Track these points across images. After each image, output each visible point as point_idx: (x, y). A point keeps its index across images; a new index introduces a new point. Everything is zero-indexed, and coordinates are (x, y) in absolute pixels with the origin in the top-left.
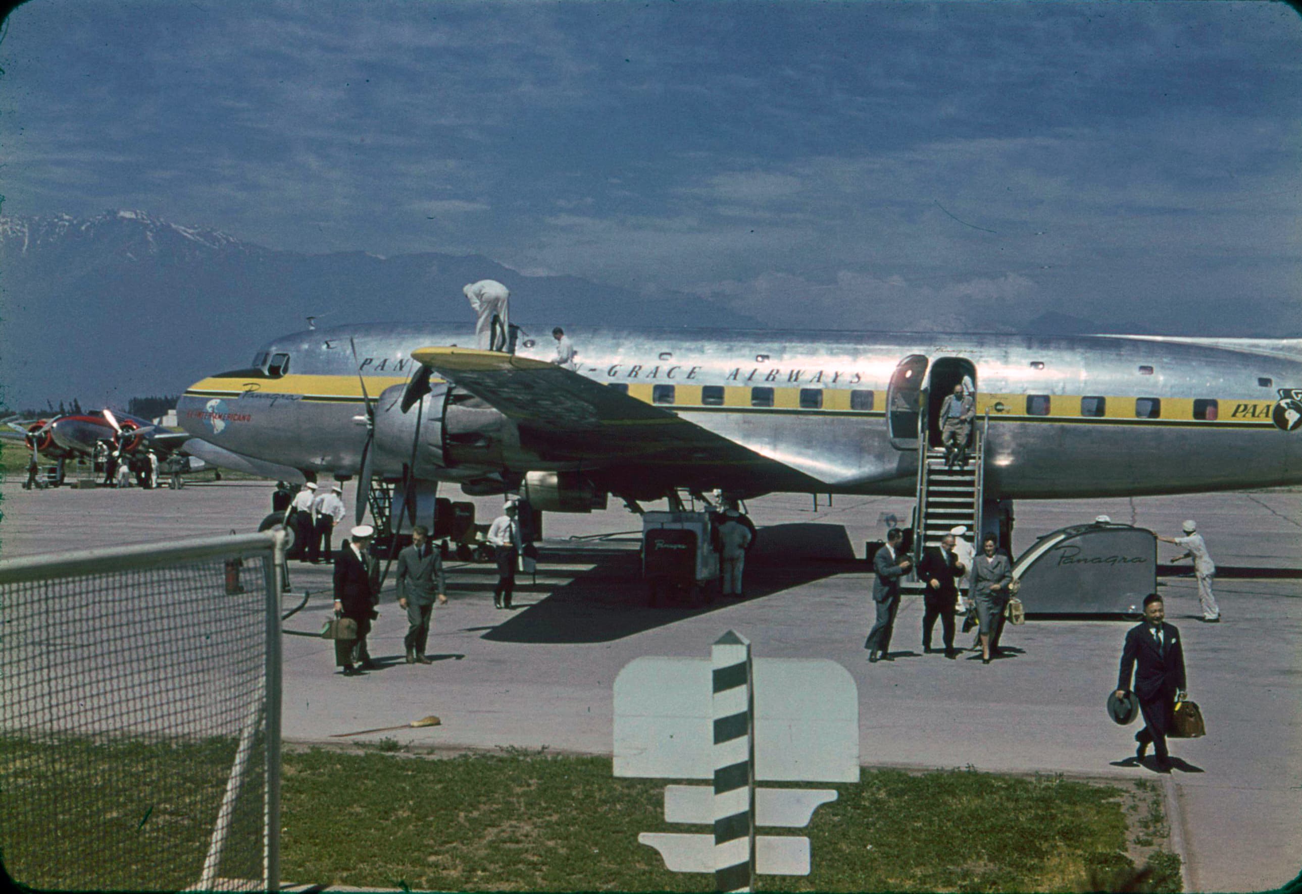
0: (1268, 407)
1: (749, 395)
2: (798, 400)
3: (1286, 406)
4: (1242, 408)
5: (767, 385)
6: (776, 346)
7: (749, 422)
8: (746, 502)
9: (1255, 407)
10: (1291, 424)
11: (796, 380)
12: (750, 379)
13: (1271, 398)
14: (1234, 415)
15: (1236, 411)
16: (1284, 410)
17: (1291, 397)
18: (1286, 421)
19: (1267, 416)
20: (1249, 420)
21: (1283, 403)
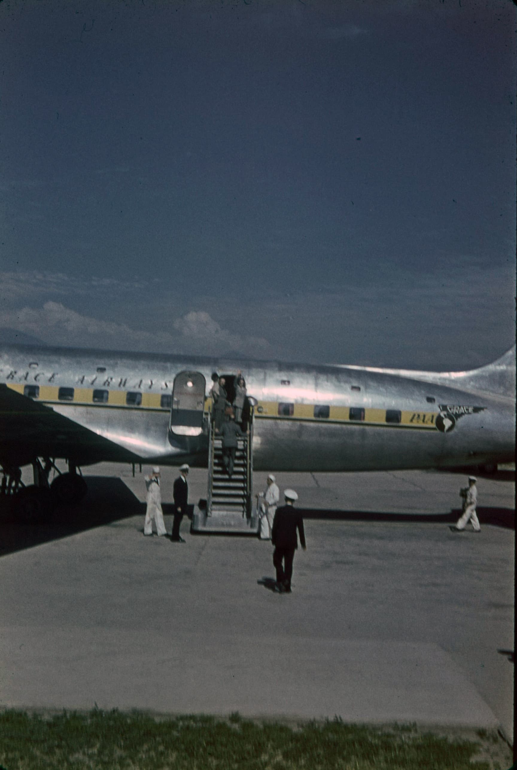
0: (433, 417)
1: (91, 394)
2: (125, 399)
3: (444, 417)
4: (416, 416)
5: (103, 388)
6: (112, 362)
7: (91, 413)
8: (81, 468)
9: (424, 416)
10: (447, 427)
11: (124, 385)
12: (92, 383)
13: (435, 409)
14: (412, 421)
15: (413, 418)
16: (442, 419)
17: (447, 411)
18: (443, 426)
19: (432, 421)
20: (421, 424)
21: (442, 415)
